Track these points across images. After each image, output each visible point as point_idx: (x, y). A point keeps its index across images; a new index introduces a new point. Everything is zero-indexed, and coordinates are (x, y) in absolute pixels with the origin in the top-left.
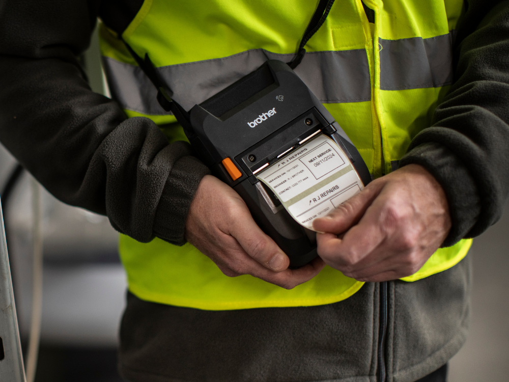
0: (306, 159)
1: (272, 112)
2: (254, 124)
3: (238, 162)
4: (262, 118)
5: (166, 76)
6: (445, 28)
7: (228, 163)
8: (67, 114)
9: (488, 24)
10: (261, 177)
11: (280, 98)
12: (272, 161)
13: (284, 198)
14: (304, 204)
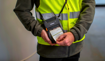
0: (56, 30)
1: (54, 23)
2: (51, 24)
3: (48, 29)
4: (52, 24)
5: (42, 15)
6: (79, 10)
7: (46, 29)
8: (27, 19)
9: (84, 11)
10: (50, 32)
11: (55, 21)
12: (52, 29)
13: (52, 35)
14: (55, 36)
